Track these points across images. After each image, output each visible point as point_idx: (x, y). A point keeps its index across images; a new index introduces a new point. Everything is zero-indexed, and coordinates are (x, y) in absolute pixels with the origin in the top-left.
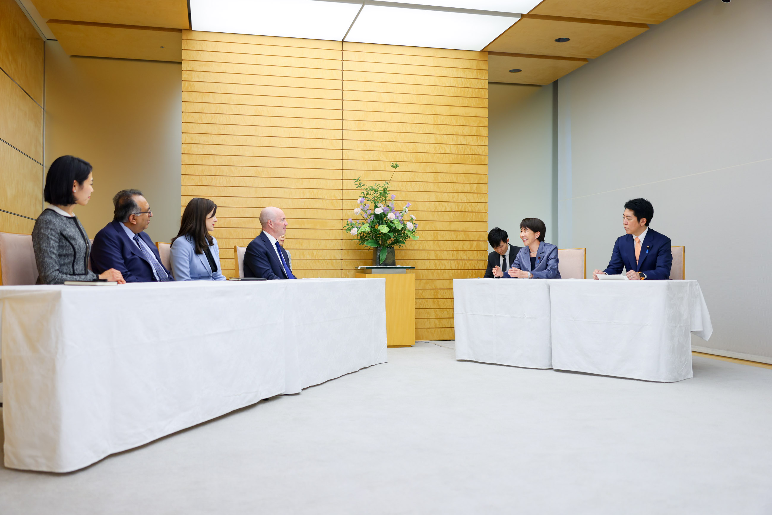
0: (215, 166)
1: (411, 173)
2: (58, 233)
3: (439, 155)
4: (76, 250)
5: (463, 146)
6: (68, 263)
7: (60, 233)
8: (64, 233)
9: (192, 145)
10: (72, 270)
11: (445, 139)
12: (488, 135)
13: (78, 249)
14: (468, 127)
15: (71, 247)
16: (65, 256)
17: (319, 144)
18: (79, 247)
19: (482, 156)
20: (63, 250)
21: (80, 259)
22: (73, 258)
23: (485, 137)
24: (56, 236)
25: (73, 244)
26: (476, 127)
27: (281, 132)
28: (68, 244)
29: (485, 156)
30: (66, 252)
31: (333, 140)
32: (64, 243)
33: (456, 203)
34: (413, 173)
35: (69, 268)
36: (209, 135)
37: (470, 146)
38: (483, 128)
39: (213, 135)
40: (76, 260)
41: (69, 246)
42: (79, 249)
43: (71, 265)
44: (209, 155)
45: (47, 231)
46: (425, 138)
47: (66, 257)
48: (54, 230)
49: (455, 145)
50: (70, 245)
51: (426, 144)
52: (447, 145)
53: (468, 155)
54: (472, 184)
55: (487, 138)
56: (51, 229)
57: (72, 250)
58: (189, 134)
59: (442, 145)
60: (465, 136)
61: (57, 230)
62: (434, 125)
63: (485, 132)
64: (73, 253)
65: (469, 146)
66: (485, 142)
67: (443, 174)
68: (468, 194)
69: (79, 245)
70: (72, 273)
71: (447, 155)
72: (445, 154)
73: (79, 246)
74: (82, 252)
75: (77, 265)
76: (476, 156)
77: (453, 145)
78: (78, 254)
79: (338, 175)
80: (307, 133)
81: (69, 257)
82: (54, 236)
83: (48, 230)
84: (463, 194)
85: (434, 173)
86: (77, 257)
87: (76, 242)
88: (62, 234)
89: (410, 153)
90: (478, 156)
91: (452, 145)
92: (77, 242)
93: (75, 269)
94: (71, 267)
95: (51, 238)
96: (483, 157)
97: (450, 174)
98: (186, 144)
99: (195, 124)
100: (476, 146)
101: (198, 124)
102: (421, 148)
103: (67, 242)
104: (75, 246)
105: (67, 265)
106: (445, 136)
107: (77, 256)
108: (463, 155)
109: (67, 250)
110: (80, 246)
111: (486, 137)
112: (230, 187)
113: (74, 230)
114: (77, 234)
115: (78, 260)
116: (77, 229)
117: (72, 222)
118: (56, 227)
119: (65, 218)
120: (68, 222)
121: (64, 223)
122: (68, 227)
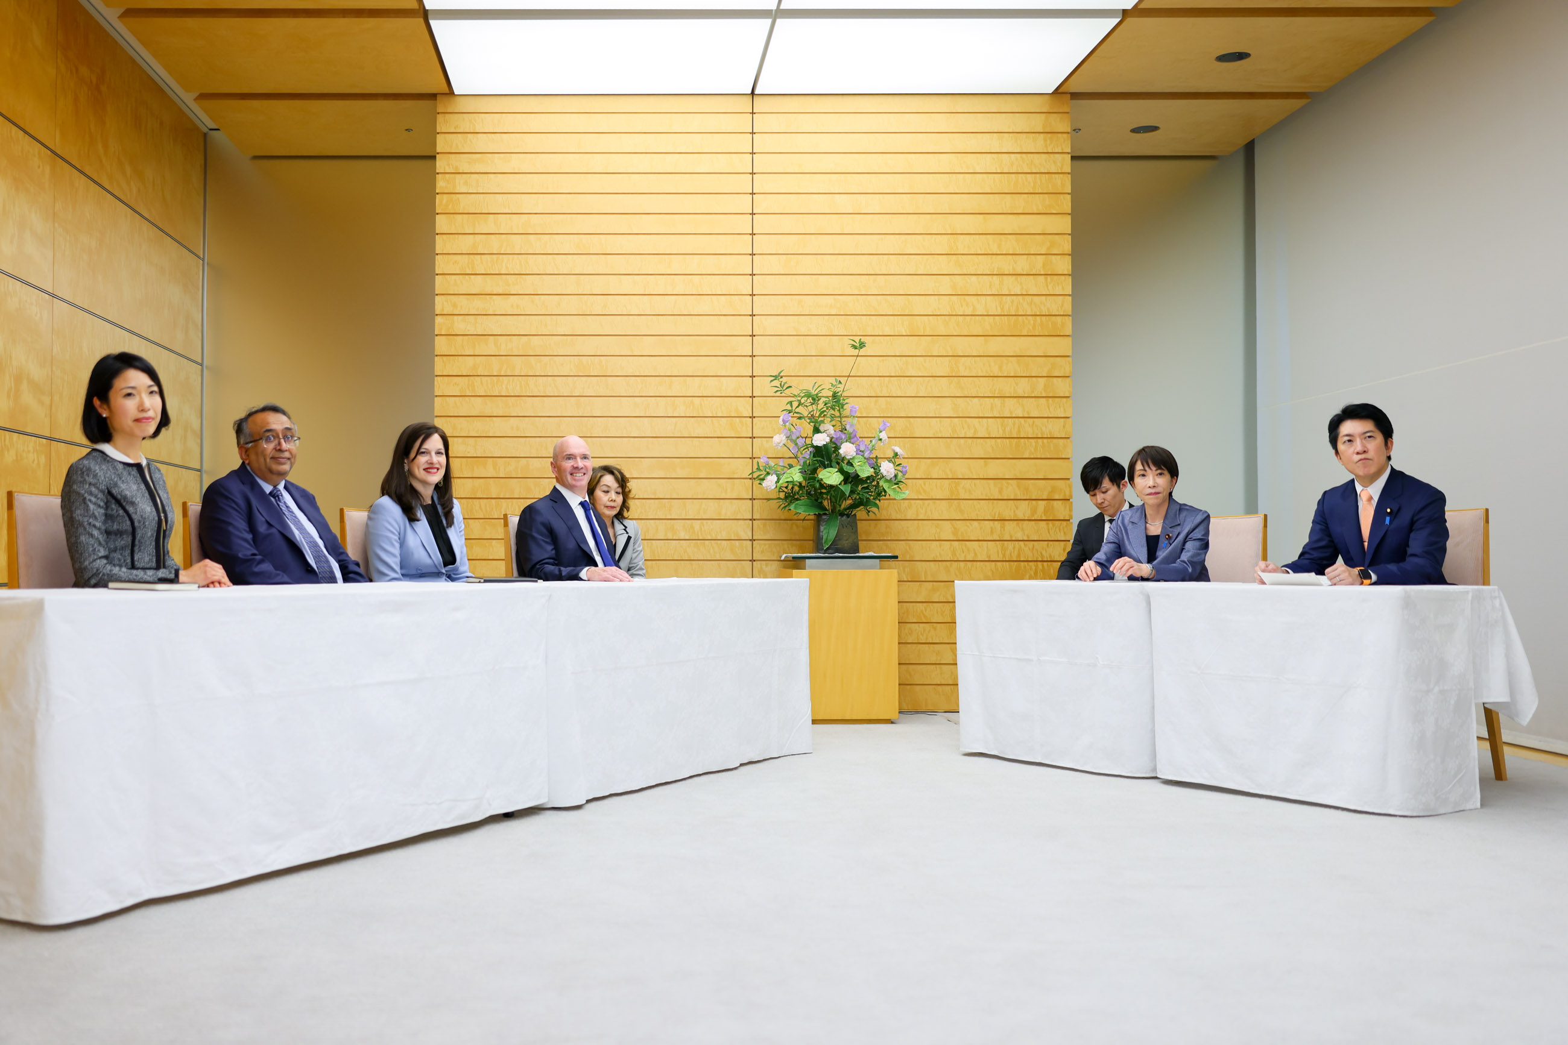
0: (497, 357)
1: (899, 358)
2: (102, 491)
3: (961, 318)
4: (136, 524)
5: (1015, 297)
6: (122, 548)
7: (107, 491)
8: (115, 491)
9: (456, 317)
10: (128, 561)
11: (974, 284)
12: (1070, 273)
13: (139, 522)
14: (1025, 257)
15: (127, 518)
16: (116, 534)
17: (704, 306)
19: (1058, 318)
20: (113, 522)
21: (146, 541)
22: (130, 539)
23: (1063, 277)
24: (99, 496)
25: (130, 512)
26: (1044, 257)
27: (627, 285)
28: (121, 512)
29: (1064, 317)
30: (118, 527)
31: (733, 297)
32: (115, 511)
33: (998, 419)
34: (904, 358)
35: (125, 556)
36: (488, 297)
37: (1030, 297)
38: (1059, 257)
39: (494, 297)
40: (137, 542)
41: (123, 516)
42: (142, 523)
43: (129, 551)
44: (487, 337)
45: (83, 486)
46: (929, 285)
47: (119, 535)
48: (95, 485)
49: (996, 297)
50: (125, 515)
51: (933, 297)
52: (979, 297)
53: (1024, 317)
54: (1034, 379)
55: (1069, 279)
56: (90, 484)
57: (128, 523)
58: (449, 297)
59: (966, 297)
60: (1018, 277)
61: (100, 486)
62: (948, 256)
63: (1064, 265)
64: (130, 529)
65: (1026, 297)
66: (1063, 288)
67: (970, 358)
68: (1025, 399)
70: (129, 566)
71: (977, 317)
72: (973, 317)
73: (142, 516)
74: (147, 528)
75: (141, 550)
76: (1044, 318)
77: (992, 297)
78: (139, 530)
79: (743, 367)
80: (680, 285)
81: (124, 536)
82: (95, 497)
83: (85, 486)
84: (1015, 399)
85: (950, 358)
86: (138, 537)
87: (136, 509)
88: (110, 493)
89: (896, 317)
90: (1047, 317)
91: (988, 297)
92: (138, 509)
93: (135, 557)
94: (128, 555)
95: (91, 501)
96: (1059, 319)
97: (985, 358)
98: (444, 317)
99: (461, 275)
100: (1044, 297)
101: (467, 277)
102: (919, 305)
103: (120, 508)
104: (134, 516)
105: (121, 551)
106: (974, 278)
107: (138, 534)
108: (1014, 317)
109: (119, 523)
110: (144, 516)
111: (1067, 277)
112: (527, 398)
113: (135, 487)
114: (139, 495)
115: (142, 543)
116: (143, 486)
117: (134, 472)
118: (98, 480)
119: (122, 465)
120: (125, 473)
121: (117, 473)
122: (123, 481)
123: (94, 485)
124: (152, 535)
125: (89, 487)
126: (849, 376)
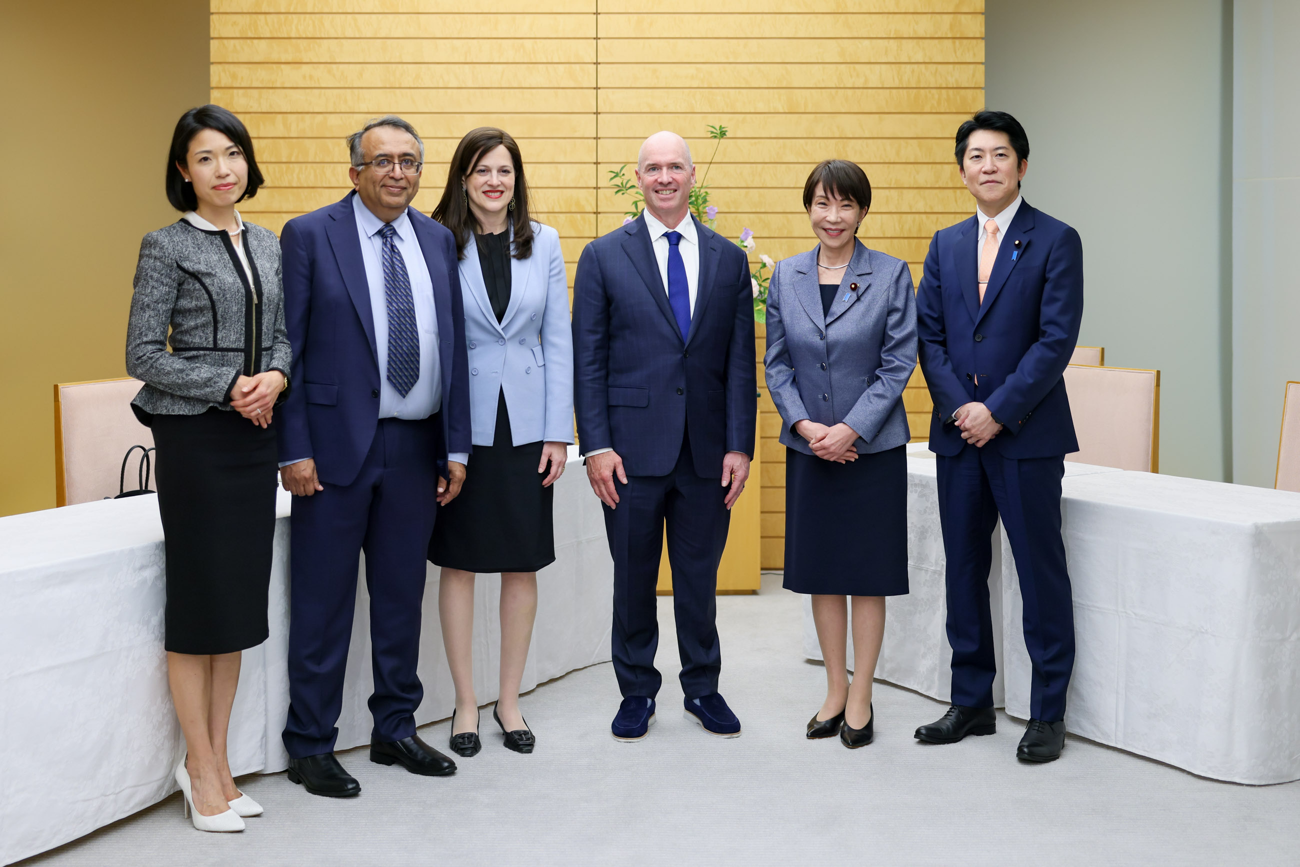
0: (287, 140)
1: (775, 141)
2: (170, 264)
3: (850, 92)
4: (215, 297)
5: (915, 66)
6: (204, 325)
7: (175, 265)
8: (186, 265)
9: (235, 91)
10: (211, 339)
11: (865, 50)
12: (983, 36)
13: (218, 294)
14: (929, 16)
15: (204, 291)
16: (196, 311)
17: (538, 77)
18: (218, 291)
19: (968, 91)
21: (228, 317)
22: (211, 314)
23: (974, 41)
24: (167, 270)
25: (207, 285)
26: (952, 16)
27: (443, 49)
28: (198, 285)
29: (975, 91)
30: (195, 302)
31: (573, 66)
32: (191, 284)
33: (895, 216)
34: (781, 141)
35: (207, 334)
36: (275, 66)
37: (935, 66)
38: (970, 16)
39: (283, 66)
40: (219, 318)
41: (199, 290)
42: (225, 295)
43: (212, 329)
44: (274, 115)
46: (811, 51)
47: (199, 312)
48: (161, 257)
49: (893, 66)
50: (202, 288)
51: (817, 66)
52: (872, 66)
53: (927, 90)
54: (939, 166)
55: (982, 44)
56: (155, 258)
57: (206, 296)
58: (227, 66)
59: (857, 66)
60: (920, 41)
61: (167, 259)
62: (835, 15)
63: (976, 26)
64: (208, 303)
65: (930, 66)
66: (974, 55)
67: (860, 141)
68: (927, 191)
69: (220, 285)
70: (211, 346)
71: (870, 91)
72: (865, 91)
73: (224, 289)
74: (233, 303)
75: (224, 328)
76: (951, 91)
77: (888, 66)
79: (585, 151)
80: (509, 51)
81: (205, 312)
84: (916, 191)
85: (837, 140)
86: (220, 314)
87: (217, 281)
88: (180, 267)
89: (771, 91)
90: (955, 91)
91: (883, 66)
93: (218, 337)
94: (210, 333)
95: (151, 277)
96: (970, 92)
97: (879, 141)
98: (220, 90)
99: (241, 41)
100: (951, 66)
101: (249, 41)
102: (798, 76)
103: (196, 282)
104: (211, 288)
105: (203, 329)
106: (867, 42)
107: (220, 311)
108: (915, 91)
111: (979, 41)
112: (323, 190)
113: (216, 258)
114: (220, 265)
115: (226, 319)
116: (227, 256)
117: (218, 240)
118: (164, 253)
119: (204, 234)
120: (206, 243)
121: (196, 243)
122: (202, 251)
123: (159, 259)
124: (239, 310)
125: (154, 261)
126: (711, 163)
